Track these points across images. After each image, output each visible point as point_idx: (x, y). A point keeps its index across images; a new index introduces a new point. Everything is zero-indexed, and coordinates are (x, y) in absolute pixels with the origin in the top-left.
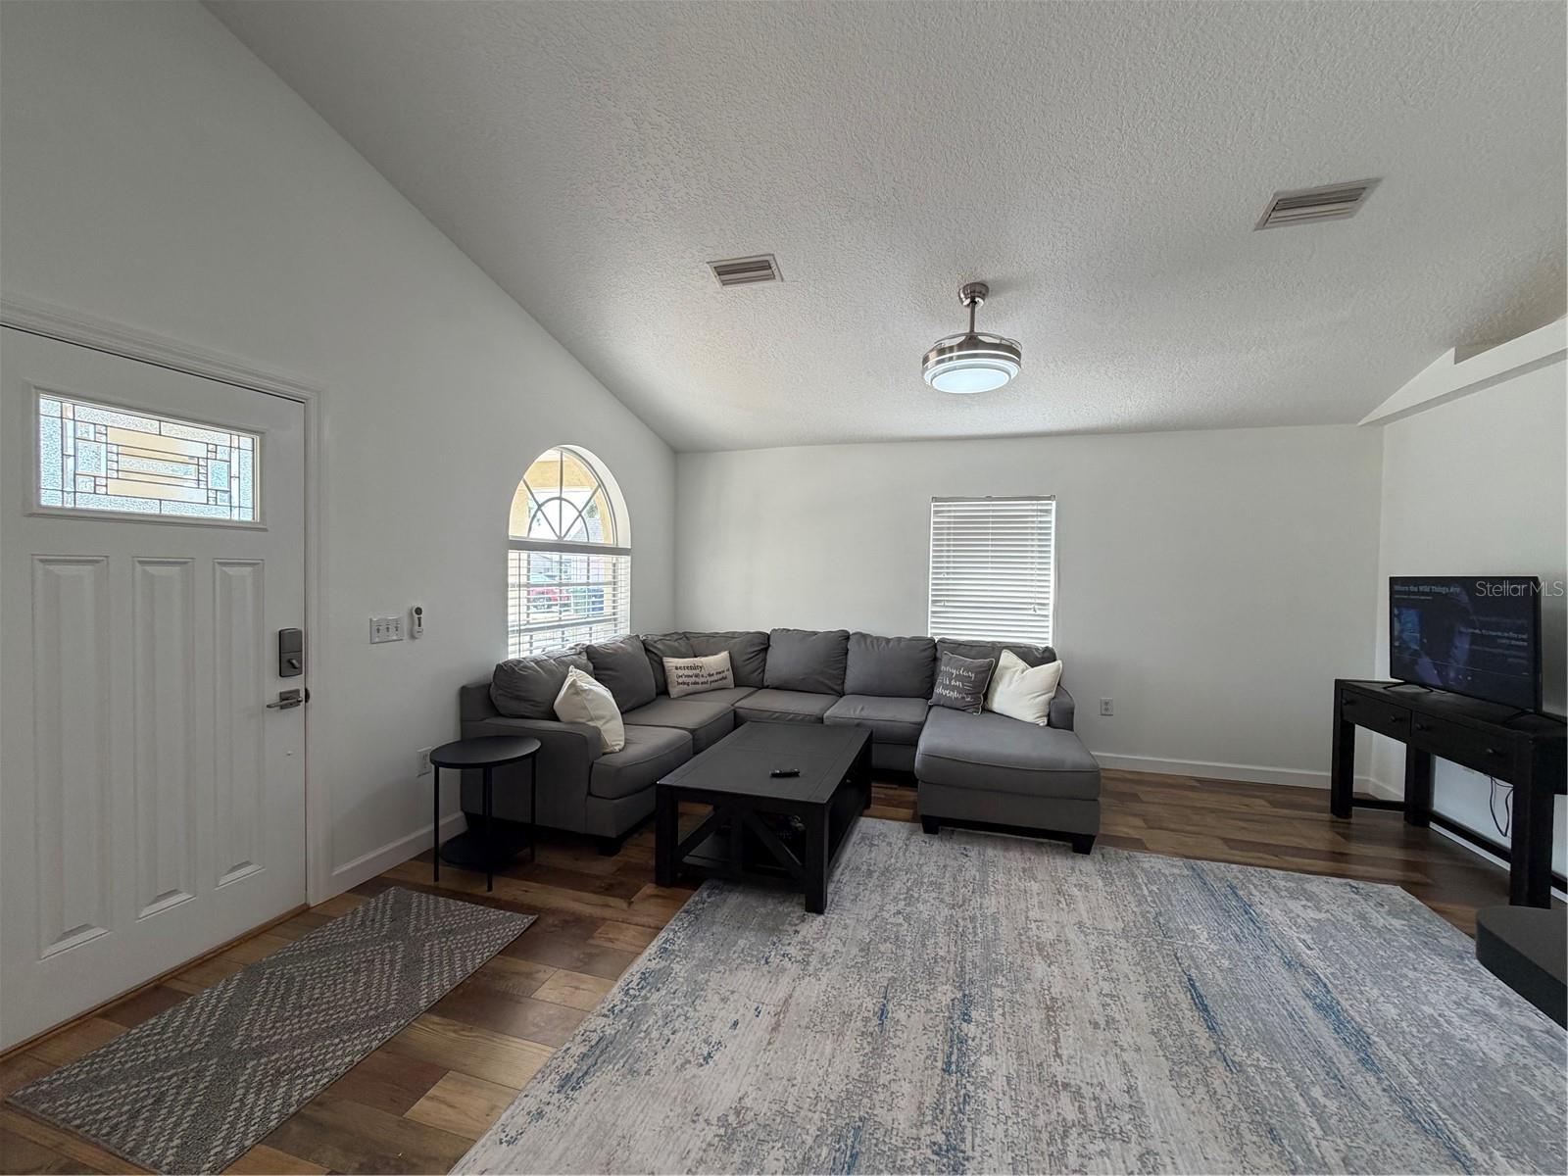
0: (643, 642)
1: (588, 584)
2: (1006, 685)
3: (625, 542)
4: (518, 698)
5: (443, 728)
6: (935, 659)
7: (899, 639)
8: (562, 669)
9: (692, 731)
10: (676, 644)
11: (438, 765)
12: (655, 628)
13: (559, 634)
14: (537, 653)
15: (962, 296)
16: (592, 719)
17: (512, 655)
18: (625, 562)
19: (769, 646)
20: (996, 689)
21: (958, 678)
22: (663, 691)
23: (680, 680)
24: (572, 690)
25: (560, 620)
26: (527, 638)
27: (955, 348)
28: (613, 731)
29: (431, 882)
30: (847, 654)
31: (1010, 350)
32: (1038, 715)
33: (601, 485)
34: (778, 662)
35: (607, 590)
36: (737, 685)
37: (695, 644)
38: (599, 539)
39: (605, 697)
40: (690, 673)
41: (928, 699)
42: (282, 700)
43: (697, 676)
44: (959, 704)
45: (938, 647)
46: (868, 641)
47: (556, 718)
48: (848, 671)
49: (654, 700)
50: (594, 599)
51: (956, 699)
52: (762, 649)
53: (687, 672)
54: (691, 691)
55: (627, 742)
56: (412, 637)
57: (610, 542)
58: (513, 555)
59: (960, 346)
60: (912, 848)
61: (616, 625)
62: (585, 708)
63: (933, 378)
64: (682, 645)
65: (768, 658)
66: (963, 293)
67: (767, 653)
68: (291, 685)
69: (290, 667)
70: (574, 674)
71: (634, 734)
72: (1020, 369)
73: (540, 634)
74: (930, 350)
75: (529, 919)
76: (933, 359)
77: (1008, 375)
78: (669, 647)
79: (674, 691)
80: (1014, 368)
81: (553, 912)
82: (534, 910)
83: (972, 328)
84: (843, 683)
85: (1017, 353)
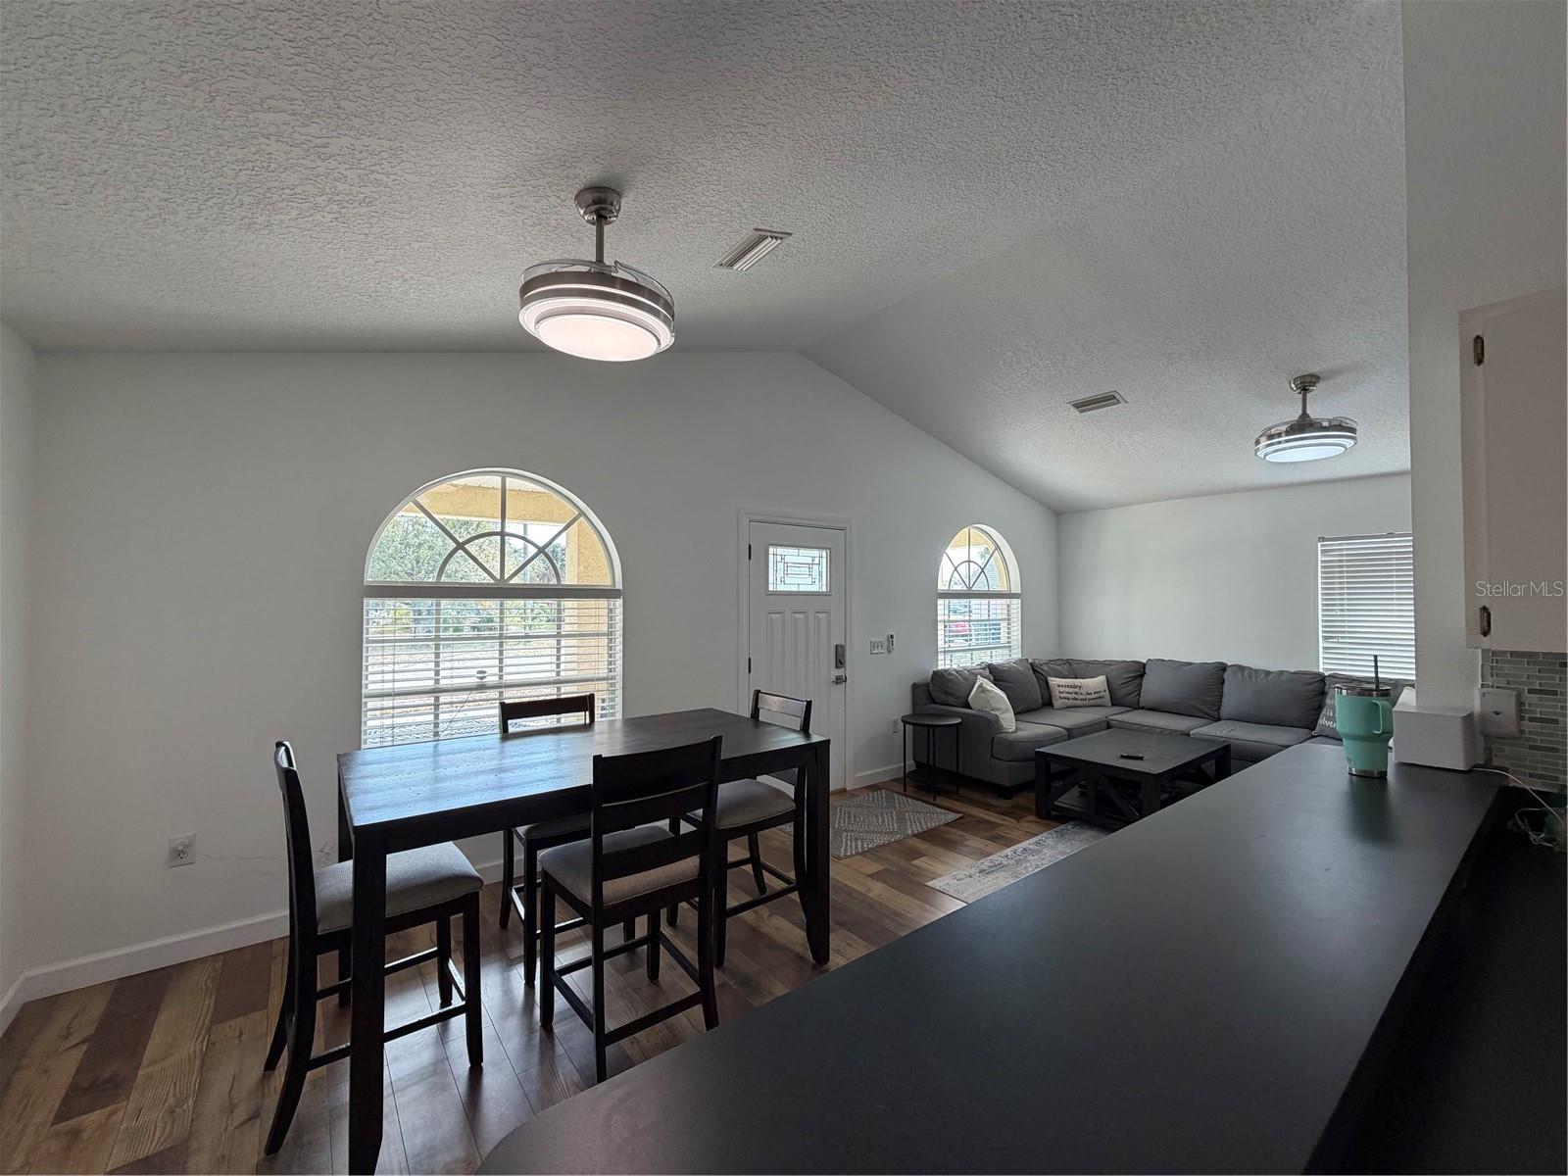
0: (1031, 664)
1: (988, 620)
3: (1016, 589)
4: (946, 693)
5: (904, 707)
6: (1323, 693)
8: (973, 677)
9: (1067, 729)
10: (1060, 668)
11: (905, 723)
12: (1042, 654)
13: (970, 655)
14: (955, 667)
15: (1293, 386)
16: (994, 710)
17: (941, 667)
18: (1016, 603)
19: (1144, 673)
22: (1048, 703)
23: (1062, 696)
24: (980, 689)
25: (970, 645)
26: (950, 657)
27: (1283, 434)
28: (1008, 720)
29: (902, 791)
30: (1223, 683)
31: (1340, 427)
33: (997, 547)
34: (1153, 687)
35: (1004, 624)
36: (1112, 704)
37: (1076, 668)
38: (995, 588)
39: (1002, 697)
40: (1071, 690)
41: (1311, 730)
42: (837, 679)
43: (1076, 693)
45: (1327, 681)
46: (1246, 672)
47: (969, 707)
48: (1224, 699)
50: (993, 631)
52: (1137, 677)
53: (1067, 689)
54: (1072, 705)
55: (1017, 729)
56: (889, 652)
57: (1004, 588)
58: (940, 602)
59: (1288, 433)
61: (1010, 651)
62: (988, 701)
63: (1266, 455)
64: (1065, 669)
65: (1144, 682)
66: (1294, 383)
67: (1142, 679)
68: (840, 672)
69: (840, 663)
70: (980, 680)
71: (1023, 725)
72: (1355, 443)
73: (958, 654)
74: (1261, 436)
75: (958, 816)
76: (1264, 442)
77: (1343, 449)
78: (1054, 670)
79: (1057, 703)
80: (1349, 443)
81: (972, 816)
82: (960, 813)
83: (1304, 414)
84: (1219, 709)
85: (1352, 430)
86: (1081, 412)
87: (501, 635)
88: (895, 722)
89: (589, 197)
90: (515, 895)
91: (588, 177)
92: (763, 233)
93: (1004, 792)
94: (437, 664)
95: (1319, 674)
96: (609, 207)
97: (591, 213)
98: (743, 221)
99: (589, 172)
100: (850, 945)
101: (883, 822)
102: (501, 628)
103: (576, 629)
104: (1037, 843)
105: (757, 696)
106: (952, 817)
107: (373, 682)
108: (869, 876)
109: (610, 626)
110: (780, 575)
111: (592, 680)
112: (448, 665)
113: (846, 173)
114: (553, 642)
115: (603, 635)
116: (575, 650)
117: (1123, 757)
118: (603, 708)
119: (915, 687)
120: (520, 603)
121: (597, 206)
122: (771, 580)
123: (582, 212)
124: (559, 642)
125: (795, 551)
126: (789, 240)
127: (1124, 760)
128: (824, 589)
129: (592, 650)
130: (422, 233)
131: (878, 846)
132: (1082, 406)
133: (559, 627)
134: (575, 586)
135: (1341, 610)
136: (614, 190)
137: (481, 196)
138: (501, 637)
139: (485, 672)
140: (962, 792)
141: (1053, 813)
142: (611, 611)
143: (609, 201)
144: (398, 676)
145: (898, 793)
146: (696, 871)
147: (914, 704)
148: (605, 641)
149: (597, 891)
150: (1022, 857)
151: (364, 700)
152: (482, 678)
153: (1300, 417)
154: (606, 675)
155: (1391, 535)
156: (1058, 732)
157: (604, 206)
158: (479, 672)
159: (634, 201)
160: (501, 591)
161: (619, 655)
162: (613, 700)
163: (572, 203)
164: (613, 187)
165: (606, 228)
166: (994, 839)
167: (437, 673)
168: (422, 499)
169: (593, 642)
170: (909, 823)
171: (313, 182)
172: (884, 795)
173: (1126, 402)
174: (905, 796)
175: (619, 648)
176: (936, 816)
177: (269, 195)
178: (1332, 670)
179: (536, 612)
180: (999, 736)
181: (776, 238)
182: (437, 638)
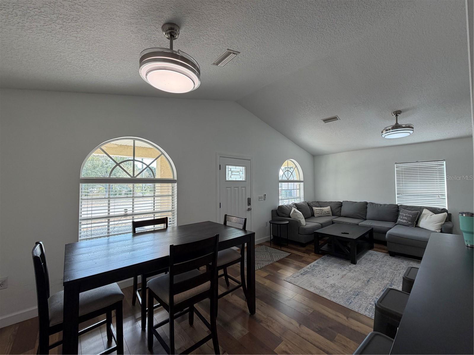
0: (307, 203)
1: (288, 190)
2: (425, 219)
3: (302, 179)
4: (283, 213)
6: (398, 211)
7: (385, 205)
8: (291, 208)
9: (321, 224)
10: (315, 204)
11: (270, 223)
12: (310, 200)
13: (288, 201)
15: (393, 114)
16: (298, 218)
17: (280, 205)
18: (302, 184)
19: (342, 205)
20: (420, 221)
21: (406, 216)
22: (313, 215)
23: (317, 213)
24: (293, 212)
26: (282, 201)
27: (391, 129)
28: (303, 221)
30: (367, 208)
31: (409, 127)
32: (437, 229)
33: (296, 166)
34: (345, 210)
35: (298, 191)
36: (333, 215)
37: (321, 204)
38: (296, 179)
39: (301, 214)
40: (320, 211)
41: (396, 223)
42: (248, 209)
43: (321, 212)
44: (405, 224)
45: (399, 207)
46: (374, 205)
47: (290, 217)
48: (367, 213)
49: (310, 217)
51: (405, 222)
52: (340, 206)
53: (319, 211)
54: (320, 216)
55: (306, 224)
56: (264, 200)
57: (298, 179)
60: (385, 258)
61: (301, 199)
62: (296, 216)
63: (385, 136)
64: (317, 204)
65: (342, 208)
66: (393, 113)
67: (341, 207)
68: (249, 207)
69: (249, 204)
70: (293, 209)
71: (307, 223)
72: (413, 132)
73: (285, 200)
74: (384, 130)
75: (289, 254)
76: (384, 132)
77: (409, 134)
78: (314, 205)
79: (316, 215)
80: (411, 132)
81: (294, 254)
82: (289, 253)
83: (397, 123)
84: (366, 216)
85: (412, 128)
86: (325, 123)
87: (133, 196)
88: (267, 223)
89: (167, 27)
90: (138, 293)
91: (167, 17)
92: (230, 51)
93: (303, 245)
94: (109, 207)
95: (397, 205)
96: (175, 32)
97: (168, 34)
98: (224, 45)
99: (167, 16)
100: (262, 306)
101: (266, 257)
102: (133, 194)
103: (160, 194)
104: (317, 263)
105: (226, 216)
106: (288, 254)
107: (83, 215)
108: (264, 277)
109: (172, 193)
110: (230, 174)
111: (166, 211)
112: (113, 207)
113: (263, 27)
114: (152, 198)
115: (170, 196)
116: (159, 201)
117: (342, 233)
118: (170, 221)
119: (272, 211)
120: (141, 185)
121: (170, 31)
122: (227, 177)
123: (164, 33)
124: (154, 199)
125: (235, 167)
126: (239, 55)
127: (343, 234)
128: (244, 180)
129: (166, 201)
130: (100, 39)
131: (266, 266)
132: (326, 121)
133: (154, 193)
134: (159, 179)
135: (402, 185)
136: (177, 25)
137: (123, 22)
138: (133, 197)
139: (127, 210)
140: (289, 245)
141: (320, 252)
142: (173, 187)
143: (175, 29)
144: (93, 212)
145: (269, 246)
146: (209, 286)
147: (272, 217)
148: (171, 198)
149: (171, 299)
150: (313, 268)
151: (80, 221)
152: (126, 212)
153: (396, 124)
154: (171, 210)
155: (417, 162)
156: (319, 225)
157: (173, 31)
158: (125, 210)
159: (184, 31)
160: (134, 180)
161: (176, 203)
162: (173, 218)
163: (160, 30)
164: (177, 24)
165: (174, 41)
166: (303, 262)
167: (109, 210)
168: (103, 147)
169: (166, 198)
170: (274, 257)
171: (49, 6)
172: (264, 247)
173: (340, 119)
174: (271, 247)
175: (176, 200)
176: (282, 254)
177: (28, 11)
178: (400, 204)
179: (146, 188)
180: (301, 226)
181: (235, 54)
182: (109, 198)
